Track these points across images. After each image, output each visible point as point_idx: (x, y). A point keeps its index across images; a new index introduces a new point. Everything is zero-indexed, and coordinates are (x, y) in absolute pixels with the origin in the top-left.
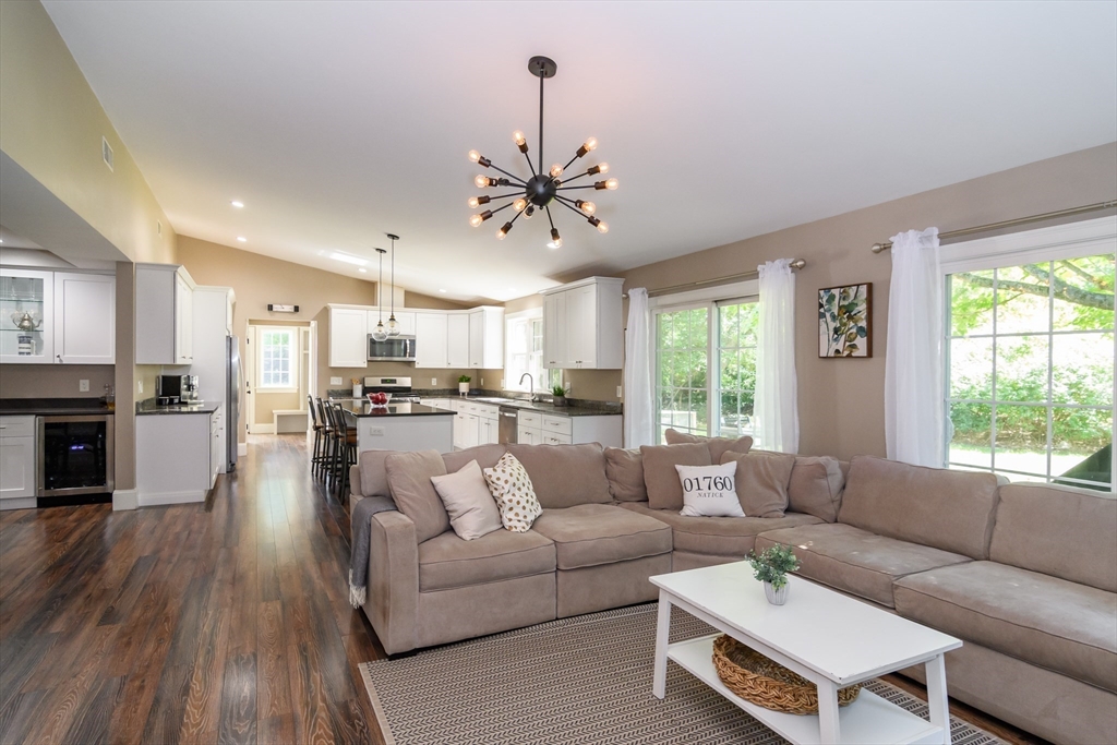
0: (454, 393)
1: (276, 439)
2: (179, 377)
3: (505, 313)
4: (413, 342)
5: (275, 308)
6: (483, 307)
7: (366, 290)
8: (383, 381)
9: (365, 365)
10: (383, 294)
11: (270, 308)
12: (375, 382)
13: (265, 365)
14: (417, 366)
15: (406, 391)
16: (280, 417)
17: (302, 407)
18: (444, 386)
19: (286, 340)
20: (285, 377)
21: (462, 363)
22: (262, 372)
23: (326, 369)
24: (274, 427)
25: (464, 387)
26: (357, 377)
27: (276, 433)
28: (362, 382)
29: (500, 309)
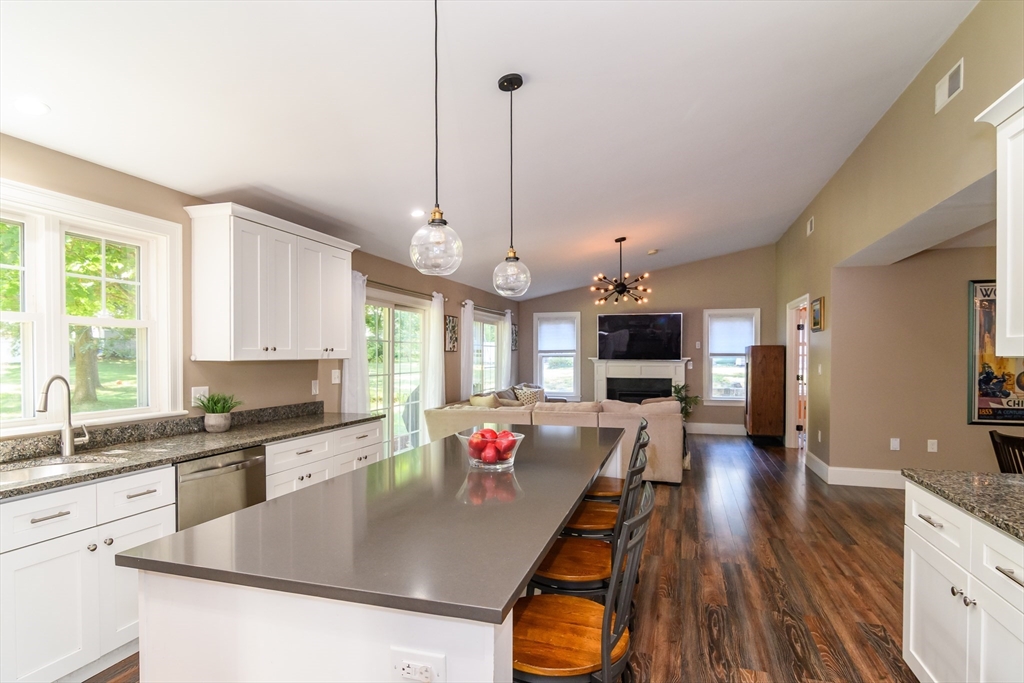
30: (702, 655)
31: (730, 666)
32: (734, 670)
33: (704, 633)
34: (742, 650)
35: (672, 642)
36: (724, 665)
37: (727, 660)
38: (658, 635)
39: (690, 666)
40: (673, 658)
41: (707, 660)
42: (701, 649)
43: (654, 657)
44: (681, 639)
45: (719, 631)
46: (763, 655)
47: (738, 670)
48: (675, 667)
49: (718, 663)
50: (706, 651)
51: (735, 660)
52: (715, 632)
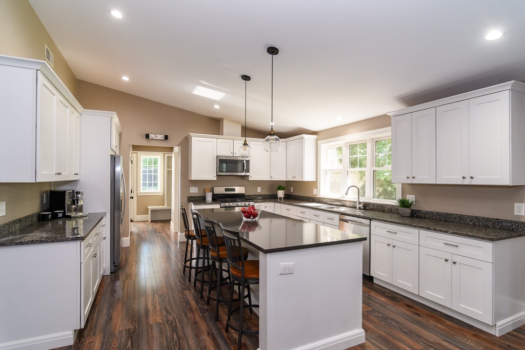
0: (273, 198)
1: (150, 226)
2: (64, 192)
3: (317, 140)
4: (248, 162)
5: (151, 136)
6: (304, 136)
7: (214, 124)
8: (226, 190)
9: (215, 179)
10: (226, 127)
11: (147, 136)
12: (220, 190)
13: (143, 177)
14: (250, 179)
15: (241, 197)
16: (152, 211)
17: (166, 204)
18: (266, 193)
19: (156, 162)
20: (156, 185)
21: (280, 176)
22: (141, 182)
23: (187, 181)
24: (148, 217)
25: (281, 194)
26: (208, 187)
27: (150, 221)
28: (212, 190)
29: (314, 137)
30: (180, 322)
31: (167, 321)
32: (165, 320)
33: (181, 334)
34: (161, 332)
35: (195, 323)
36: (169, 321)
37: (168, 323)
38: (203, 324)
39: (183, 315)
40: (192, 316)
41: (177, 321)
42: (181, 324)
43: (200, 314)
44: (192, 326)
45: (173, 338)
46: (150, 333)
47: (163, 321)
48: (190, 313)
49: (172, 321)
50: (178, 324)
51: (164, 325)
52: (175, 337)
